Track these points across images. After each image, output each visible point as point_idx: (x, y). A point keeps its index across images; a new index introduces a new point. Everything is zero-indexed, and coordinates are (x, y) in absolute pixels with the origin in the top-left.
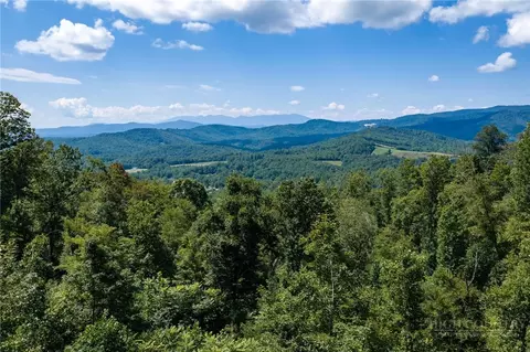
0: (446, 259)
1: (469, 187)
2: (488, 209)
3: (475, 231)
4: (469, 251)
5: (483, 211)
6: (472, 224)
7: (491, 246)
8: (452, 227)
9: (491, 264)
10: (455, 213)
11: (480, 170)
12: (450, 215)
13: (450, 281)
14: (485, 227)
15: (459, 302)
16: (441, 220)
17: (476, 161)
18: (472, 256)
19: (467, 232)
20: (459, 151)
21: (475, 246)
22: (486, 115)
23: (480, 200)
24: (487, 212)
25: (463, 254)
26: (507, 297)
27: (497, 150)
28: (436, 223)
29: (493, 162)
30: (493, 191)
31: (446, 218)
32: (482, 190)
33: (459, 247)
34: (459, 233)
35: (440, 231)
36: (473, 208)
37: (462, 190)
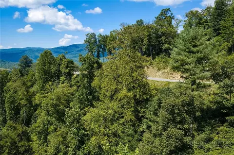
0: (11, 117)
1: (18, 83)
2: (28, 92)
3: (23, 102)
4: (21, 111)
5: (25, 93)
6: (22, 99)
7: (31, 107)
8: (12, 102)
9: (32, 115)
10: (13, 95)
11: (22, 75)
12: (11, 97)
13: (14, 127)
14: (27, 99)
15: (19, 135)
16: (6, 100)
17: (20, 71)
18: (23, 113)
19: (20, 103)
20: (12, 67)
21: (24, 108)
22: (23, 51)
23: (24, 88)
24: (27, 93)
25: (19, 113)
26: (39, 126)
27: (29, 66)
28: (4, 102)
29: (28, 71)
30: (29, 84)
31: (9, 99)
32: (24, 84)
33: (17, 110)
34: (16, 105)
35: (6, 105)
36: (21, 92)
37: (15, 84)
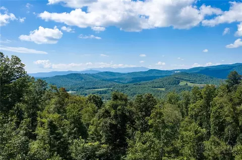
0: (215, 132)
1: (225, 99)
2: (235, 109)
3: (229, 119)
4: (226, 130)
5: (232, 110)
6: (227, 116)
7: (237, 126)
8: (217, 117)
9: (237, 135)
10: (219, 110)
11: (230, 91)
12: (216, 111)
13: (217, 142)
14: (233, 117)
15: (222, 153)
16: (212, 114)
17: (228, 87)
18: (228, 130)
19: (225, 120)
20: (219, 83)
21: (229, 127)
22: (232, 67)
23: (230, 104)
24: (234, 110)
25: (223, 131)
28: (210, 116)
29: (236, 88)
30: (237, 101)
31: (215, 113)
32: (231, 100)
33: (221, 127)
34: (221, 120)
35: (212, 119)
36: (227, 109)
37: (221, 100)
